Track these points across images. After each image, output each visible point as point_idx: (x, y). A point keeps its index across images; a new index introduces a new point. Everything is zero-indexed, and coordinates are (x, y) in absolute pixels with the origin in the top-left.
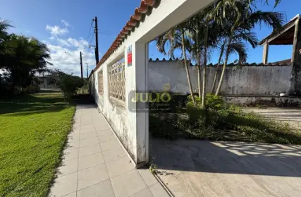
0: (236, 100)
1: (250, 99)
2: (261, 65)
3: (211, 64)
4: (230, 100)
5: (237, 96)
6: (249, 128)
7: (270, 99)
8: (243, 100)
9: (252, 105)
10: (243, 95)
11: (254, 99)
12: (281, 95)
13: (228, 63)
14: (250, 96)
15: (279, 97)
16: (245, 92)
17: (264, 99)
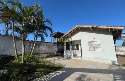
0: (42, 55)
1: (47, 55)
2: (50, 43)
3: (29, 40)
4: (40, 56)
5: (43, 54)
6: (41, 69)
7: (52, 54)
8: (45, 55)
9: (48, 57)
10: (45, 54)
11: (48, 55)
12: (55, 52)
13: (37, 41)
14: (47, 53)
15: (55, 53)
16: (45, 52)
17: (51, 54)
